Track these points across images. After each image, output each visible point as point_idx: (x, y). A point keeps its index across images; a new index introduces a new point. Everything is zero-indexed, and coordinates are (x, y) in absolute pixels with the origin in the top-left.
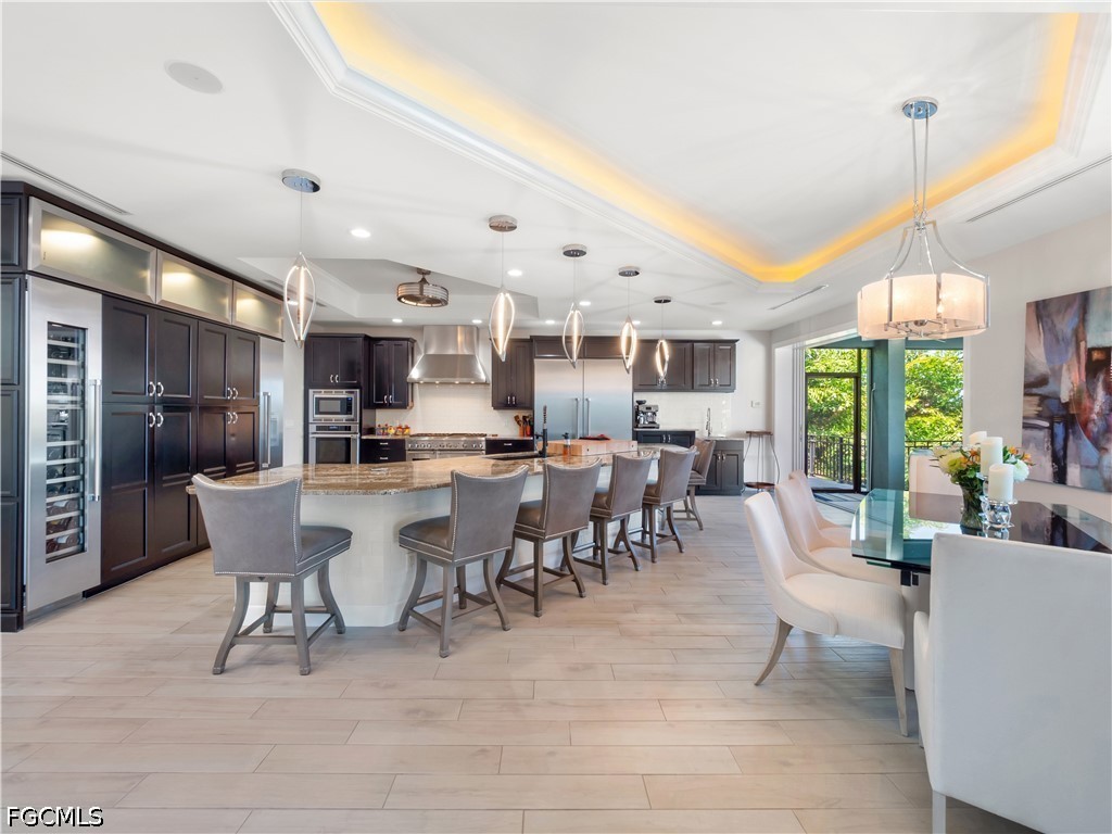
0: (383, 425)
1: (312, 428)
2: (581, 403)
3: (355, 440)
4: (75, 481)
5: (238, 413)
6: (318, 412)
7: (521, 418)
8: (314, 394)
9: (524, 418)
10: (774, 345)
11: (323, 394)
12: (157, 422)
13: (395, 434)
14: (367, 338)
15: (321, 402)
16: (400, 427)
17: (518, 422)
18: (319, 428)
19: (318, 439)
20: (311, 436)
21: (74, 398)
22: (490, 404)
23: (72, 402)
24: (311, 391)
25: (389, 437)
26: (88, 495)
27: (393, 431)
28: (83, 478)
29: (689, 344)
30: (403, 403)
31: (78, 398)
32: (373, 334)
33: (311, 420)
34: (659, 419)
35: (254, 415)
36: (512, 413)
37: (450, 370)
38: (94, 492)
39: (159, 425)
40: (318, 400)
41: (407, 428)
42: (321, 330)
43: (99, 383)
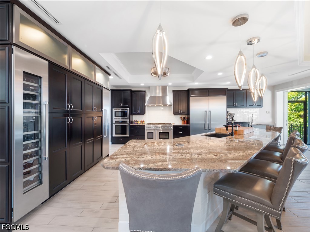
0: (136, 120)
1: (114, 122)
2: (207, 112)
3: (128, 126)
4: (37, 150)
5: (97, 117)
6: (115, 116)
7: (183, 118)
8: (114, 110)
9: (184, 118)
10: (275, 91)
11: (117, 110)
12: (70, 121)
13: (140, 124)
14: (131, 91)
15: (117, 113)
16: (141, 121)
17: (182, 119)
18: (116, 122)
19: (116, 125)
20: (113, 124)
21: (36, 111)
22: (173, 113)
23: (35, 112)
24: (113, 109)
25: (139, 125)
26: (43, 156)
27: (139, 123)
28: (41, 149)
29: (245, 91)
30: (142, 113)
31: (38, 111)
32: (133, 89)
33: (113, 119)
34: (234, 118)
35: (102, 117)
36: (179, 116)
37: (159, 101)
38: (46, 155)
39: (71, 122)
40: (115, 112)
41: (144, 121)
42: (115, 88)
43: (47, 103)
